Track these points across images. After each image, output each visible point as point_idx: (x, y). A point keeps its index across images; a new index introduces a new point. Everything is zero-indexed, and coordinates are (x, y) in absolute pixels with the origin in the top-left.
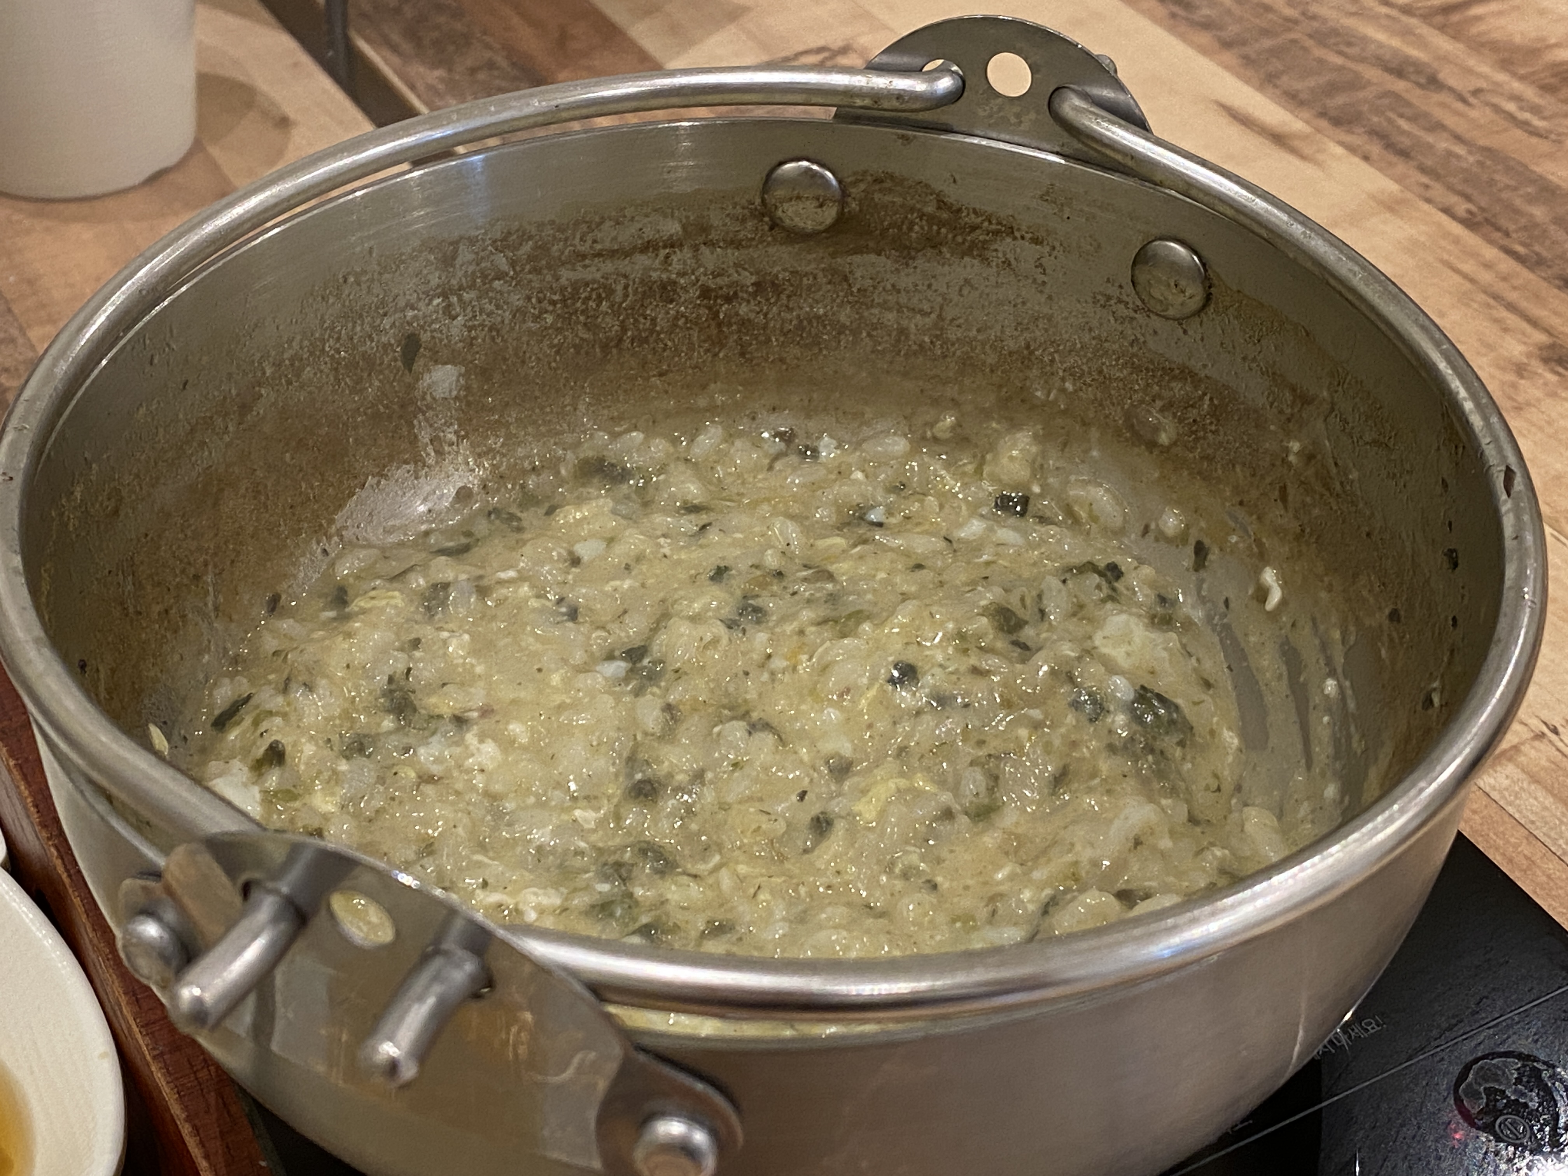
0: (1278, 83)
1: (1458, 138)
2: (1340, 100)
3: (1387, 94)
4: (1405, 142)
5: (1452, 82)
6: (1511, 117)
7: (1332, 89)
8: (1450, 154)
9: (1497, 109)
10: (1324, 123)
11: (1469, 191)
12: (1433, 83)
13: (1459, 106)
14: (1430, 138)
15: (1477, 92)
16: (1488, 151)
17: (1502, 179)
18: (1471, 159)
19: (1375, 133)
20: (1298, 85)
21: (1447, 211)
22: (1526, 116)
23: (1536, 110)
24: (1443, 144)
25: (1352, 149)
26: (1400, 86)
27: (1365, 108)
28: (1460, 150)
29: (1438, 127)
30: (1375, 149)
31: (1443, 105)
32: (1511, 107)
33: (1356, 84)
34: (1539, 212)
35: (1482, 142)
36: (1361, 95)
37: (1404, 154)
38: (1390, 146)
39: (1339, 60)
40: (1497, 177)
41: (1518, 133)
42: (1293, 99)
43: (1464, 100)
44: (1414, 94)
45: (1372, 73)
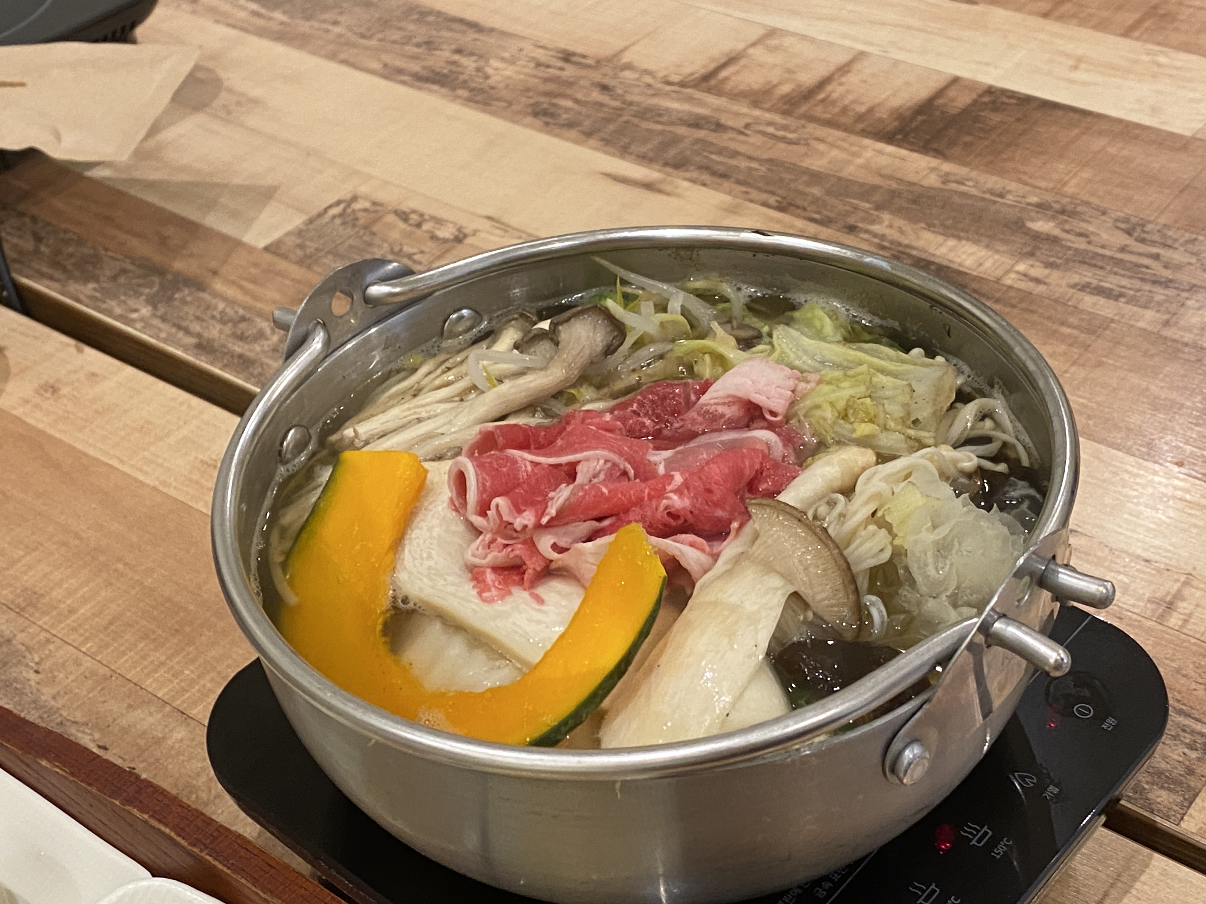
0: (631, 151)
1: (750, 158)
2: (672, 153)
3: (698, 141)
4: (721, 169)
5: (730, 123)
6: (773, 136)
7: (665, 146)
8: (750, 168)
9: (764, 134)
10: (669, 170)
11: (771, 188)
12: (719, 127)
13: (742, 138)
14: (734, 162)
15: (747, 126)
16: (770, 161)
17: (787, 176)
18: (764, 169)
19: (701, 168)
20: (644, 149)
21: (765, 204)
22: (781, 133)
23: (785, 128)
24: (744, 164)
25: (693, 181)
26: (701, 134)
27: (688, 153)
28: (754, 165)
29: (735, 154)
30: (706, 177)
31: (730, 139)
32: (771, 130)
33: (676, 140)
34: (816, 191)
35: (765, 156)
36: (682, 146)
37: (724, 176)
38: (714, 173)
39: (659, 127)
40: (783, 175)
41: (782, 146)
42: (644, 159)
43: (742, 133)
44: (712, 137)
45: (682, 130)
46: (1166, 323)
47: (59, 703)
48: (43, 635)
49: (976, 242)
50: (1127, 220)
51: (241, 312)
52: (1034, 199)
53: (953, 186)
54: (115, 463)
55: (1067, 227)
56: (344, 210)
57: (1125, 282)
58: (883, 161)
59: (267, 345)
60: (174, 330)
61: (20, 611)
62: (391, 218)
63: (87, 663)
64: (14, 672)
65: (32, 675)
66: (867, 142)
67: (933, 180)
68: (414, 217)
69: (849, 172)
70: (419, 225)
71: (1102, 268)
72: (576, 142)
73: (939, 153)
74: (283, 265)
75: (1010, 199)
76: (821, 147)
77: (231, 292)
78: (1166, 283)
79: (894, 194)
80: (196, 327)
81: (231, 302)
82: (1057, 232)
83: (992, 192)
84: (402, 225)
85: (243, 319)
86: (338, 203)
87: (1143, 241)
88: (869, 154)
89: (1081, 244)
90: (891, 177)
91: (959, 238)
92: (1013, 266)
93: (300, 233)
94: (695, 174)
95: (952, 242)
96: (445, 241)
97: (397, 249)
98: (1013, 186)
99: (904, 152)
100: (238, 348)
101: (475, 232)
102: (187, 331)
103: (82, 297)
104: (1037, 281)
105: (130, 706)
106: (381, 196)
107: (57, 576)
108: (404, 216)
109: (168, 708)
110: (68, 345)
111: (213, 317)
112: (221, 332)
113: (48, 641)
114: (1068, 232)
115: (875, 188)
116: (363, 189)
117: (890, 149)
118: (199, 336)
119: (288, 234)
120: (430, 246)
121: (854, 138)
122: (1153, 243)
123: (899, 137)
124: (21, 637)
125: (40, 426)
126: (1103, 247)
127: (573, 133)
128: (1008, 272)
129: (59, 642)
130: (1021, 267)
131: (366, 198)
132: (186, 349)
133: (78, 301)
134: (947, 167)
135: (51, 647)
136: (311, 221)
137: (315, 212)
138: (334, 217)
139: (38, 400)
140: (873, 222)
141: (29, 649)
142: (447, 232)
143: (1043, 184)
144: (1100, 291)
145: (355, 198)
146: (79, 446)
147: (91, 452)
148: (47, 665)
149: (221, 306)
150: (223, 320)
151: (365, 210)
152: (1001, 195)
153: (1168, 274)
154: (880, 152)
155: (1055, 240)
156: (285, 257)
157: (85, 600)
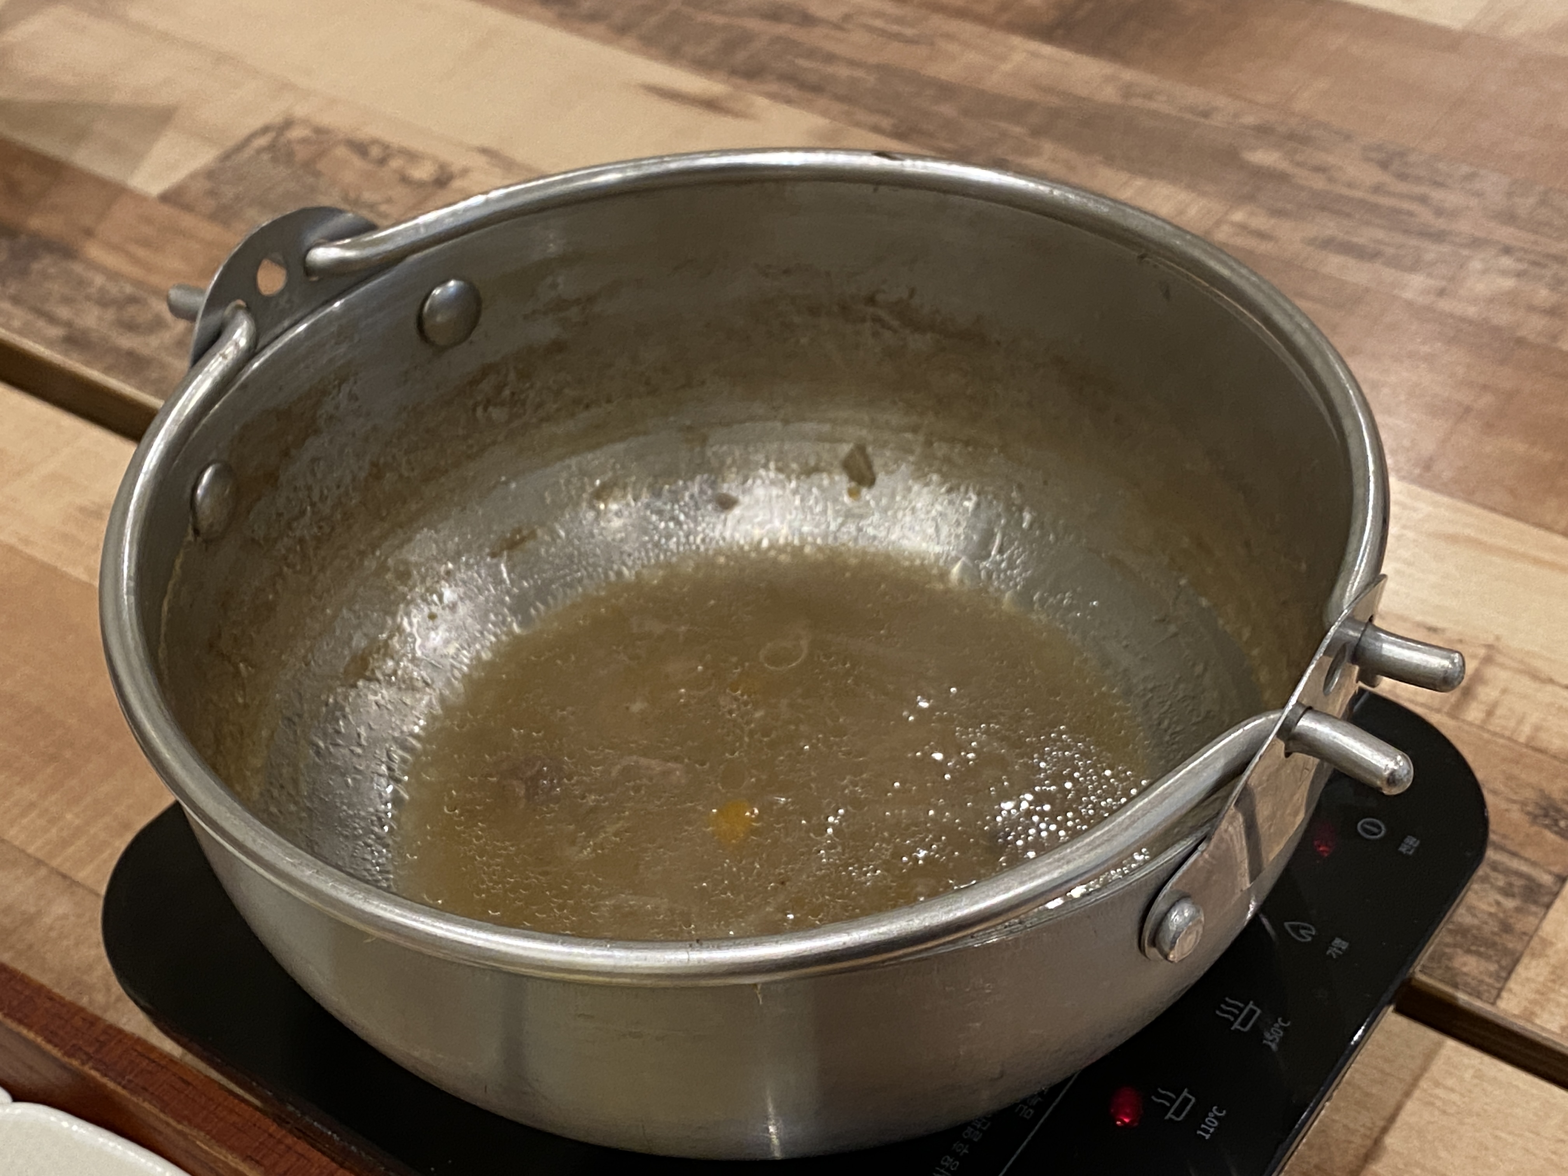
0: (683, 53)
1: (852, 63)
2: (741, 56)
3: (777, 40)
4: (812, 79)
5: (821, 14)
6: (883, 33)
7: (731, 47)
8: (853, 79)
9: (871, 29)
10: (738, 80)
11: (883, 106)
12: (807, 20)
13: (839, 34)
14: (830, 69)
15: (847, 17)
16: (881, 67)
17: (905, 89)
18: (873, 79)
19: (783, 78)
20: (701, 51)
21: (876, 129)
22: (895, 28)
23: (900, 21)
24: (843, 72)
25: (773, 96)
26: (782, 29)
27: (764, 56)
28: (859, 73)
29: (830, 58)
30: (792, 91)
31: (825, 37)
32: (878, 23)
33: (746, 38)
34: (947, 110)
35: (873, 60)
36: (754, 46)
37: (816, 89)
38: (802, 85)
39: (721, 20)
40: (900, 88)
41: (896, 45)
42: (702, 65)
43: (838, 27)
44: (799, 34)
45: (753, 24)
46: (1441, 293)
49: (1174, 180)
50: (1379, 148)
51: (129, 289)
52: (1250, 119)
53: (1137, 102)
55: (1298, 158)
56: (275, 140)
57: (1380, 234)
58: (1039, 67)
59: (167, 337)
60: (30, 317)
62: (341, 152)
66: (1016, 40)
67: (1109, 94)
68: (375, 152)
69: (994, 82)
70: (382, 162)
71: (1348, 215)
72: (604, 40)
73: (1116, 56)
74: (188, 221)
75: (1217, 120)
76: (953, 48)
77: (111, 260)
78: (1439, 237)
79: (1056, 114)
80: (64, 312)
81: (113, 275)
82: (1284, 165)
83: (1192, 110)
84: (357, 162)
85: (133, 300)
86: (265, 130)
87: (1402, 177)
88: (1018, 57)
89: (1319, 183)
90: (1049, 90)
91: (1150, 176)
92: (1226, 213)
93: (210, 174)
94: (774, 87)
95: (1140, 182)
96: (421, 185)
97: (352, 195)
98: (1221, 101)
99: (1067, 55)
100: (127, 342)
101: (465, 172)
102: (52, 319)
104: (1261, 235)
106: (326, 119)
108: (361, 148)
111: (88, 298)
112: (100, 319)
114: (1299, 164)
115: (1029, 106)
116: (300, 110)
117: (1047, 50)
118: (69, 324)
119: (193, 176)
120: (399, 192)
121: (998, 36)
122: (1418, 180)
123: (1060, 32)
126: (1350, 185)
127: (599, 28)
128: (1218, 223)
130: (1238, 216)
131: (305, 122)
132: (50, 343)
134: (1128, 75)
136: (226, 157)
137: (230, 144)
138: (259, 151)
140: (1028, 153)
142: (423, 172)
143: (1261, 98)
144: (1348, 249)
145: (288, 124)
149: (99, 280)
150: (104, 301)
151: (304, 141)
152: (1206, 114)
153: (1441, 224)
154: (1035, 55)
155: (1281, 177)
156: (188, 208)
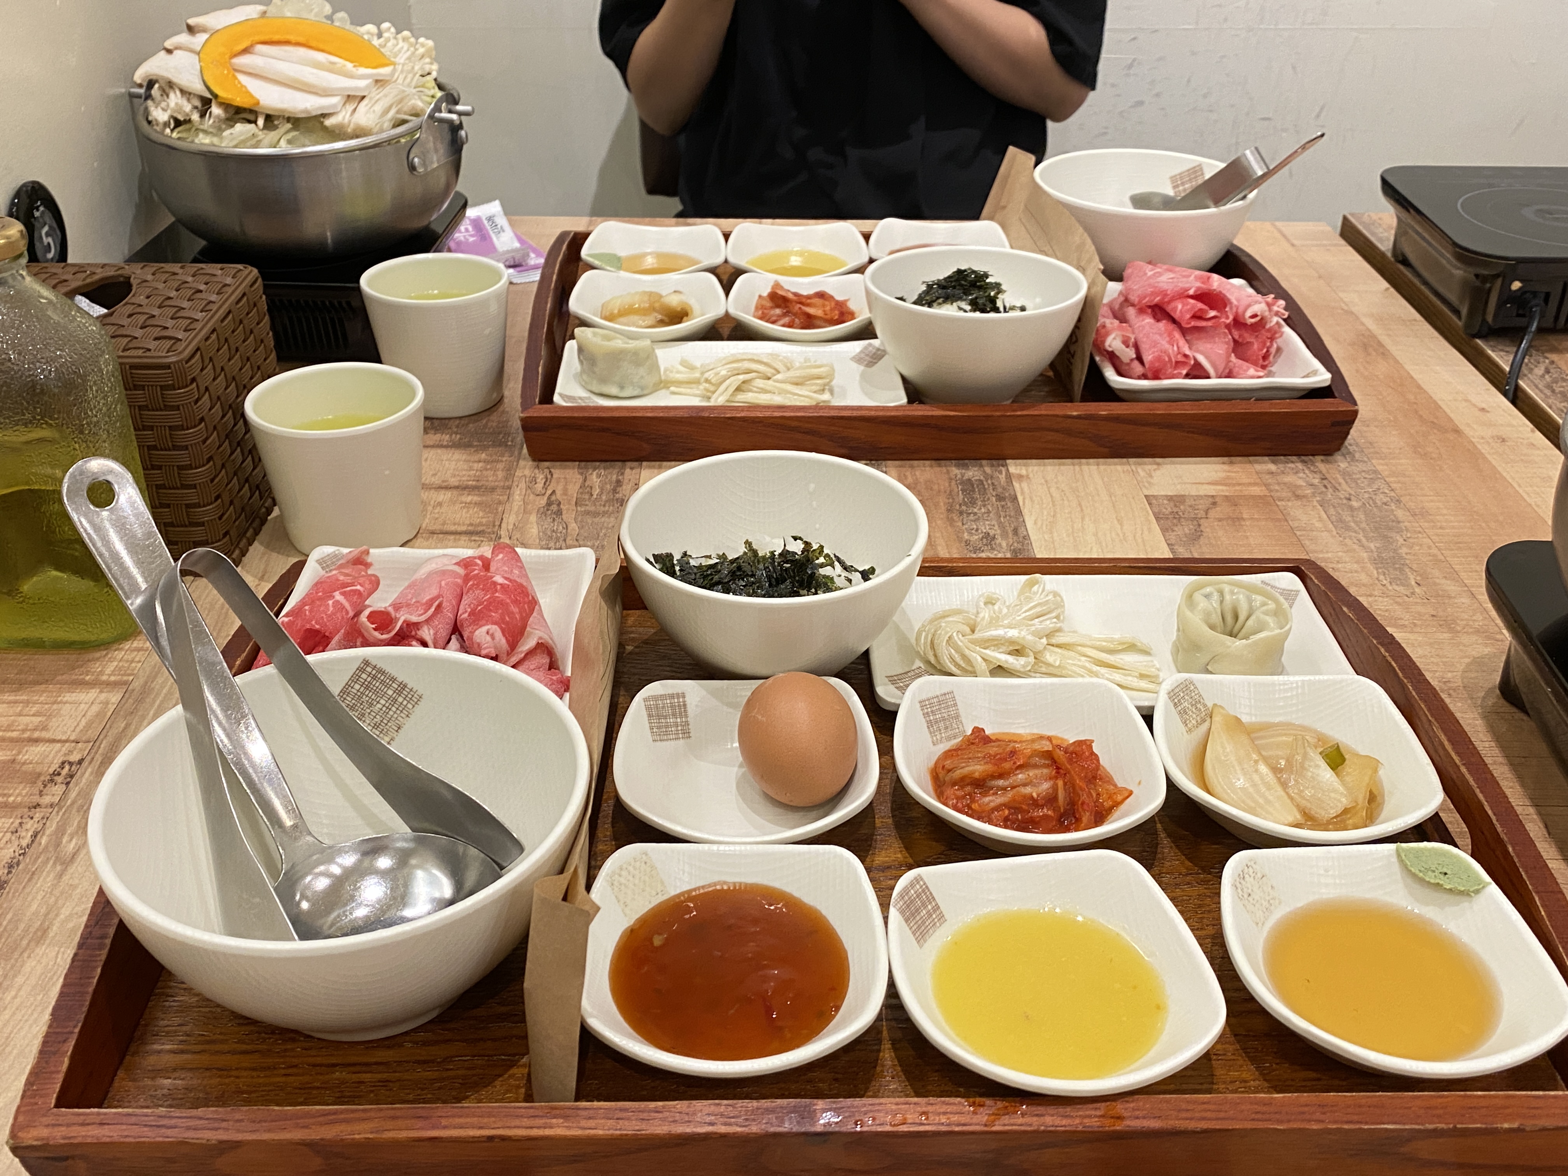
47: (1408, 557)
48: (1420, 529)
54: (1515, 485)
61: (1414, 515)
63: (1435, 551)
64: (1393, 535)
65: (1401, 541)
103: (1554, 407)
105: (1445, 577)
107: (1445, 511)
109: (1466, 589)
110: (1528, 426)
113: (1420, 532)
124: (1406, 524)
125: (1483, 451)
129: (1425, 535)
133: (1550, 407)
135: (1420, 535)
139: (1491, 441)
141: (1407, 530)
146: (1500, 469)
147: (1505, 474)
148: (1411, 540)
157: (1453, 527)
